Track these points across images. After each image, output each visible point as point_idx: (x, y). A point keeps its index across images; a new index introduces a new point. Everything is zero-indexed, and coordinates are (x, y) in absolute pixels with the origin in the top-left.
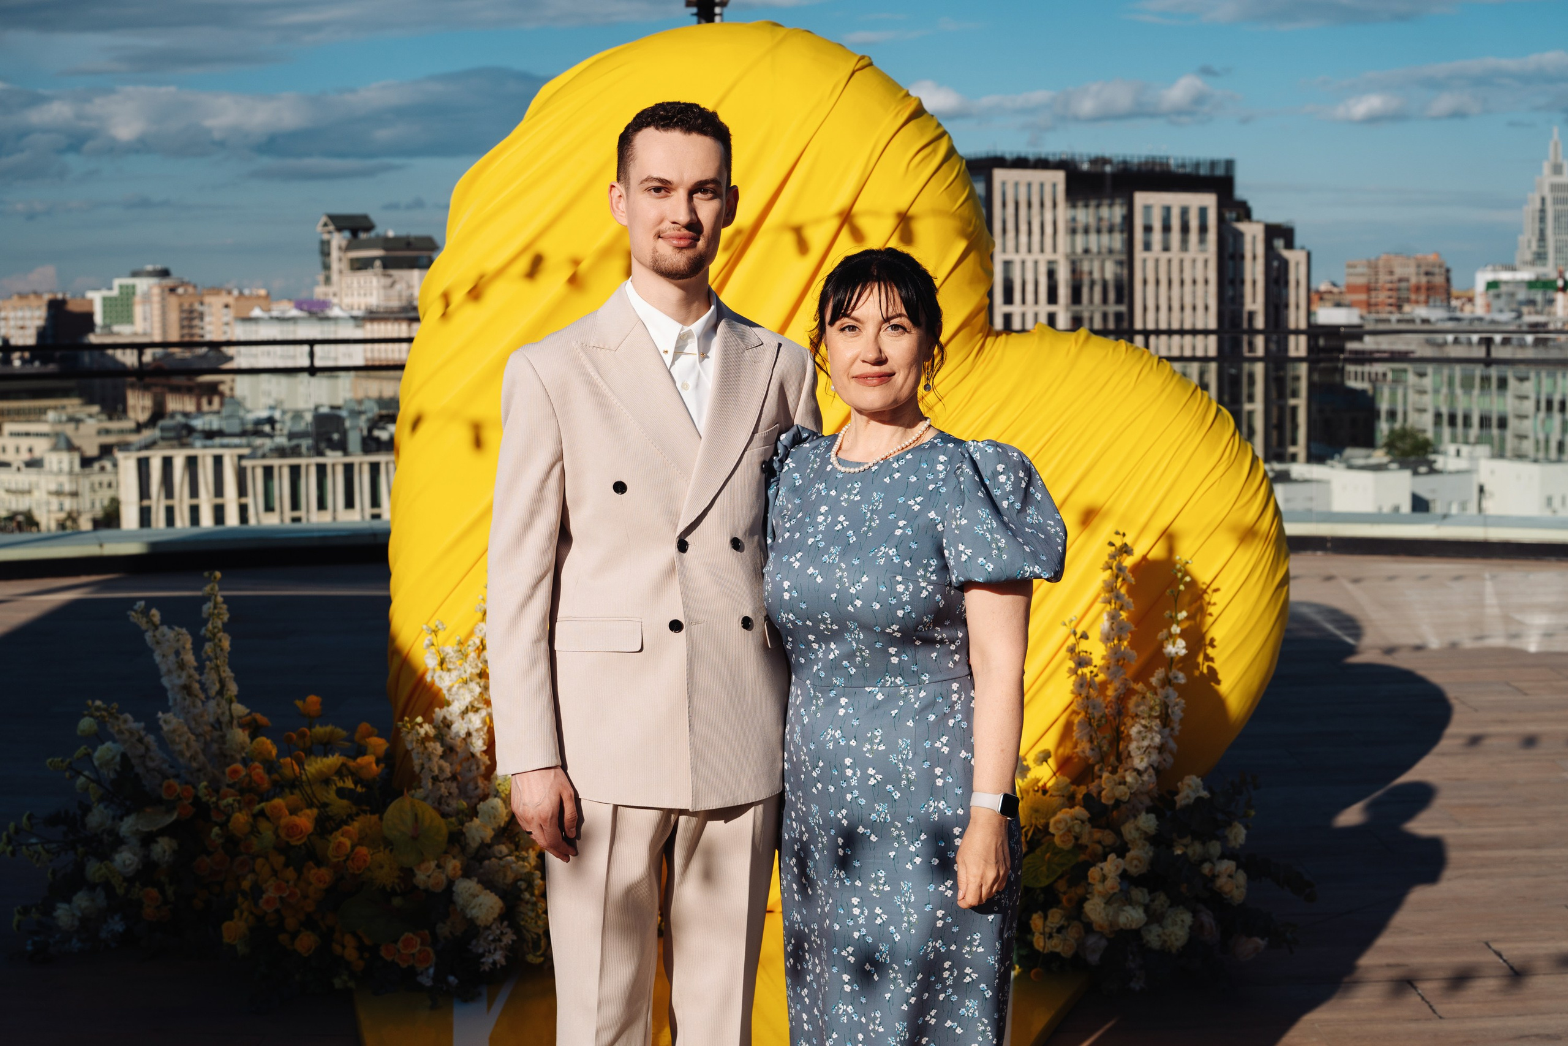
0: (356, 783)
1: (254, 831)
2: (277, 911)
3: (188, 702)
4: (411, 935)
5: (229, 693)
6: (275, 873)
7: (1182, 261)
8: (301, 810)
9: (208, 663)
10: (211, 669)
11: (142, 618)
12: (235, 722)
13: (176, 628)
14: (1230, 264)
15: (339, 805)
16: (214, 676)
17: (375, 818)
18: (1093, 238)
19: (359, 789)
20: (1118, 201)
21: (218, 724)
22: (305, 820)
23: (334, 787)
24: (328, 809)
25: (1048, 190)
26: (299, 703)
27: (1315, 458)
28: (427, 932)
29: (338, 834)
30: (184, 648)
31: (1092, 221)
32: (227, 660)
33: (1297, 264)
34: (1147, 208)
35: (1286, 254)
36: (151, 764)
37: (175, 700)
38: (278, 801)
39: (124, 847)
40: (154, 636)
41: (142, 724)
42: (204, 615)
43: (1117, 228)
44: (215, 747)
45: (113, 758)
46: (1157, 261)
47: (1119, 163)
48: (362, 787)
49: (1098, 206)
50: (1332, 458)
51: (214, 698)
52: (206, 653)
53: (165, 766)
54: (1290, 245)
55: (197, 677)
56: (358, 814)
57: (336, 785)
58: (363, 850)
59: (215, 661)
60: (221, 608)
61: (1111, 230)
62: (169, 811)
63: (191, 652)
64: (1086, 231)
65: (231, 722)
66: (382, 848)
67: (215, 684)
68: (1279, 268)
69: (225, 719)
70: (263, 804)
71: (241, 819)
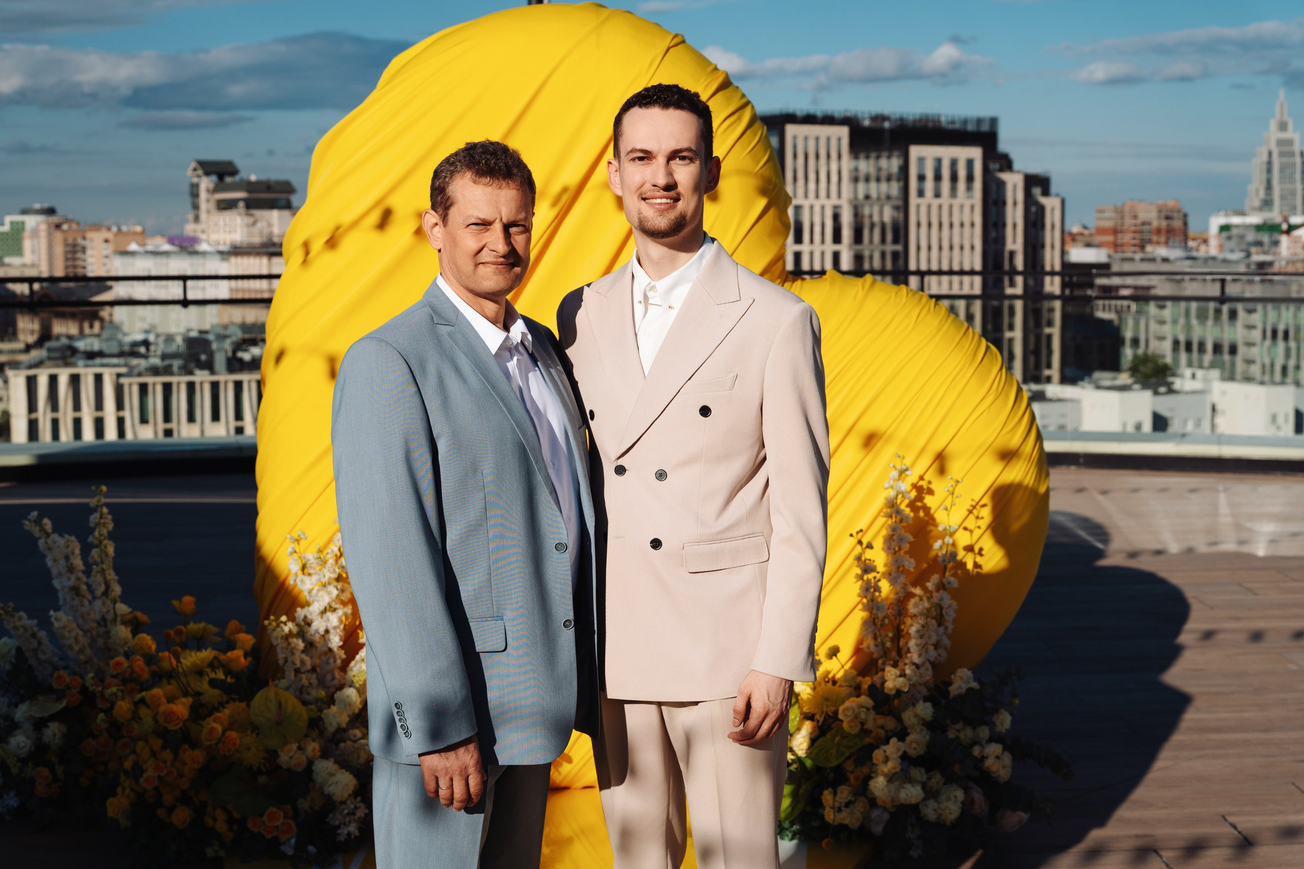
0: (226, 674)
1: (136, 717)
2: (156, 788)
3: (76, 602)
4: (275, 809)
5: (113, 593)
6: (154, 754)
7: (951, 207)
8: (178, 698)
9: (94, 567)
10: (98, 572)
11: (36, 526)
12: (119, 620)
13: (66, 536)
14: (993, 209)
15: (212, 695)
16: (100, 578)
17: (243, 705)
18: (873, 186)
19: (229, 680)
20: (896, 153)
21: (103, 622)
22: (181, 708)
23: (207, 679)
24: (201, 698)
25: (834, 143)
26: (175, 603)
27: (1067, 379)
28: (289, 806)
29: (210, 720)
30: (73, 553)
31: (872, 171)
32: (112, 564)
33: (1053, 210)
34: (921, 160)
35: (1043, 200)
36: (42, 657)
37: (65, 600)
38: (157, 691)
39: (18, 731)
40: (46, 543)
41: (35, 621)
42: (92, 525)
43: (894, 177)
44: (100, 642)
45: (9, 652)
46: (929, 206)
47: (896, 120)
48: (232, 678)
49: (878, 158)
50: (1082, 379)
51: (100, 598)
52: (93, 557)
53: (56, 659)
54: (1046, 192)
55: (84, 579)
56: (228, 702)
57: (208, 676)
58: (233, 734)
59: (101, 565)
60: (106, 518)
61: (889, 179)
62: (59, 699)
63: (79, 557)
64: (867, 179)
65: (115, 620)
66: (249, 732)
67: (100, 585)
68: (1036, 213)
69: (110, 616)
70: (143, 694)
71: (123, 707)
